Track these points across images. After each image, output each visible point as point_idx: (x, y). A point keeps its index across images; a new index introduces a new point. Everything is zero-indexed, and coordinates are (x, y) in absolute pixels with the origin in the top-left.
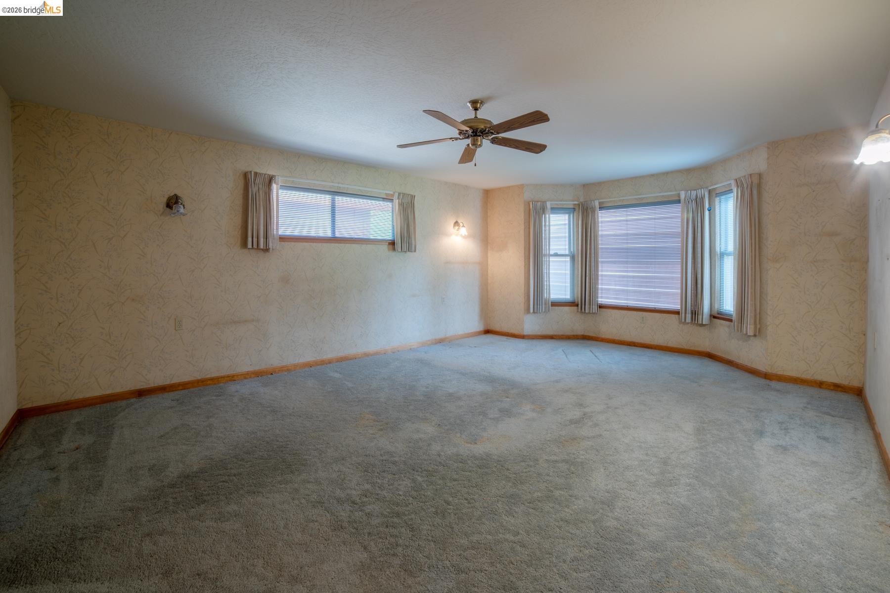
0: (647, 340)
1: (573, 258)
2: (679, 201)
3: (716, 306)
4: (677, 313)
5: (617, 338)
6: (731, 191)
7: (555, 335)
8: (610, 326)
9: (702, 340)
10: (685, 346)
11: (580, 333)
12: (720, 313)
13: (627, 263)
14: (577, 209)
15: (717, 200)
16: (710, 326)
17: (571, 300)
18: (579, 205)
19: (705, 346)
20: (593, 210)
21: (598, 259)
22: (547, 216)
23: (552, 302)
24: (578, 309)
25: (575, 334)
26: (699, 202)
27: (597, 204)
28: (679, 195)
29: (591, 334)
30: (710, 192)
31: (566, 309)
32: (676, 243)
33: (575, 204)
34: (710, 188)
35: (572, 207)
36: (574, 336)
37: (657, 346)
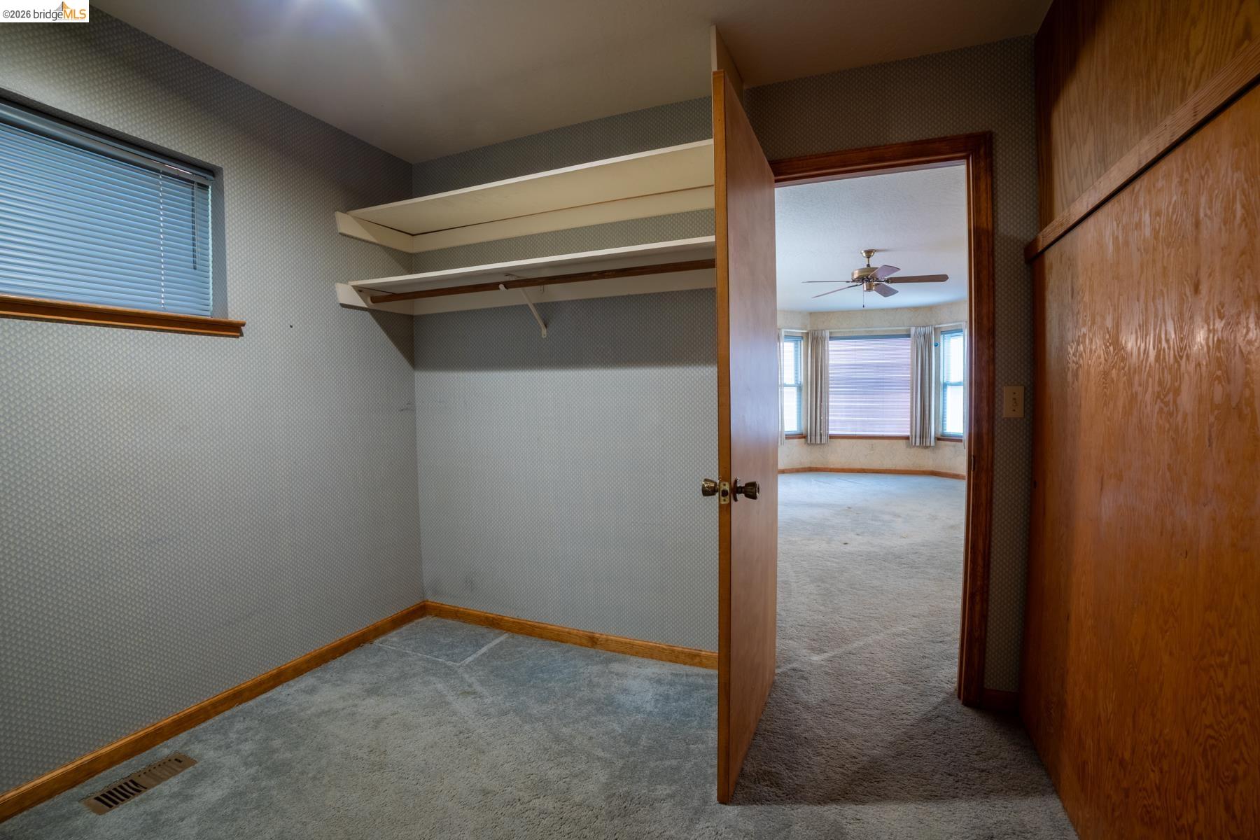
0: (876, 466)
1: (800, 388)
2: (908, 336)
3: (940, 430)
4: (907, 438)
5: (846, 467)
6: (961, 331)
7: (786, 470)
8: (839, 455)
9: (927, 460)
10: (911, 468)
11: (807, 465)
12: (943, 435)
13: (852, 393)
14: (805, 339)
15: (942, 336)
16: (936, 447)
17: (799, 432)
18: (808, 333)
19: (929, 464)
20: (823, 339)
21: (828, 389)
22: (781, 344)
23: (786, 435)
24: (807, 440)
25: (803, 467)
26: (927, 337)
27: (828, 335)
28: (909, 330)
29: (819, 466)
30: (935, 329)
31: (796, 441)
32: (906, 375)
33: (802, 333)
34: (937, 326)
35: (800, 335)
36: (802, 468)
37: (886, 470)
